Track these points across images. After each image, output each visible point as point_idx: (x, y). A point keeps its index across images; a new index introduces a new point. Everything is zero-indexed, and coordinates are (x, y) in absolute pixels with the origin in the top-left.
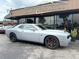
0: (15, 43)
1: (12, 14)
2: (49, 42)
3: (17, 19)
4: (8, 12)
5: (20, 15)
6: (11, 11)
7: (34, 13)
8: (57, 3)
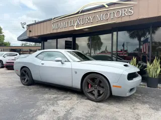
1: (30, 31)
2: (92, 86)
4: (23, 28)
5: (45, 33)
6: (29, 26)
8: (116, 5)
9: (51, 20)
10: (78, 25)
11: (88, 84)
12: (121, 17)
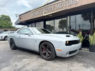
0: (14, 50)
1: (20, 19)
3: (26, 24)
4: (17, 17)
5: (28, 19)
6: (20, 15)
7: (41, 15)
9: (30, 11)
10: (45, 13)
11: (43, 49)
12: (71, 5)
